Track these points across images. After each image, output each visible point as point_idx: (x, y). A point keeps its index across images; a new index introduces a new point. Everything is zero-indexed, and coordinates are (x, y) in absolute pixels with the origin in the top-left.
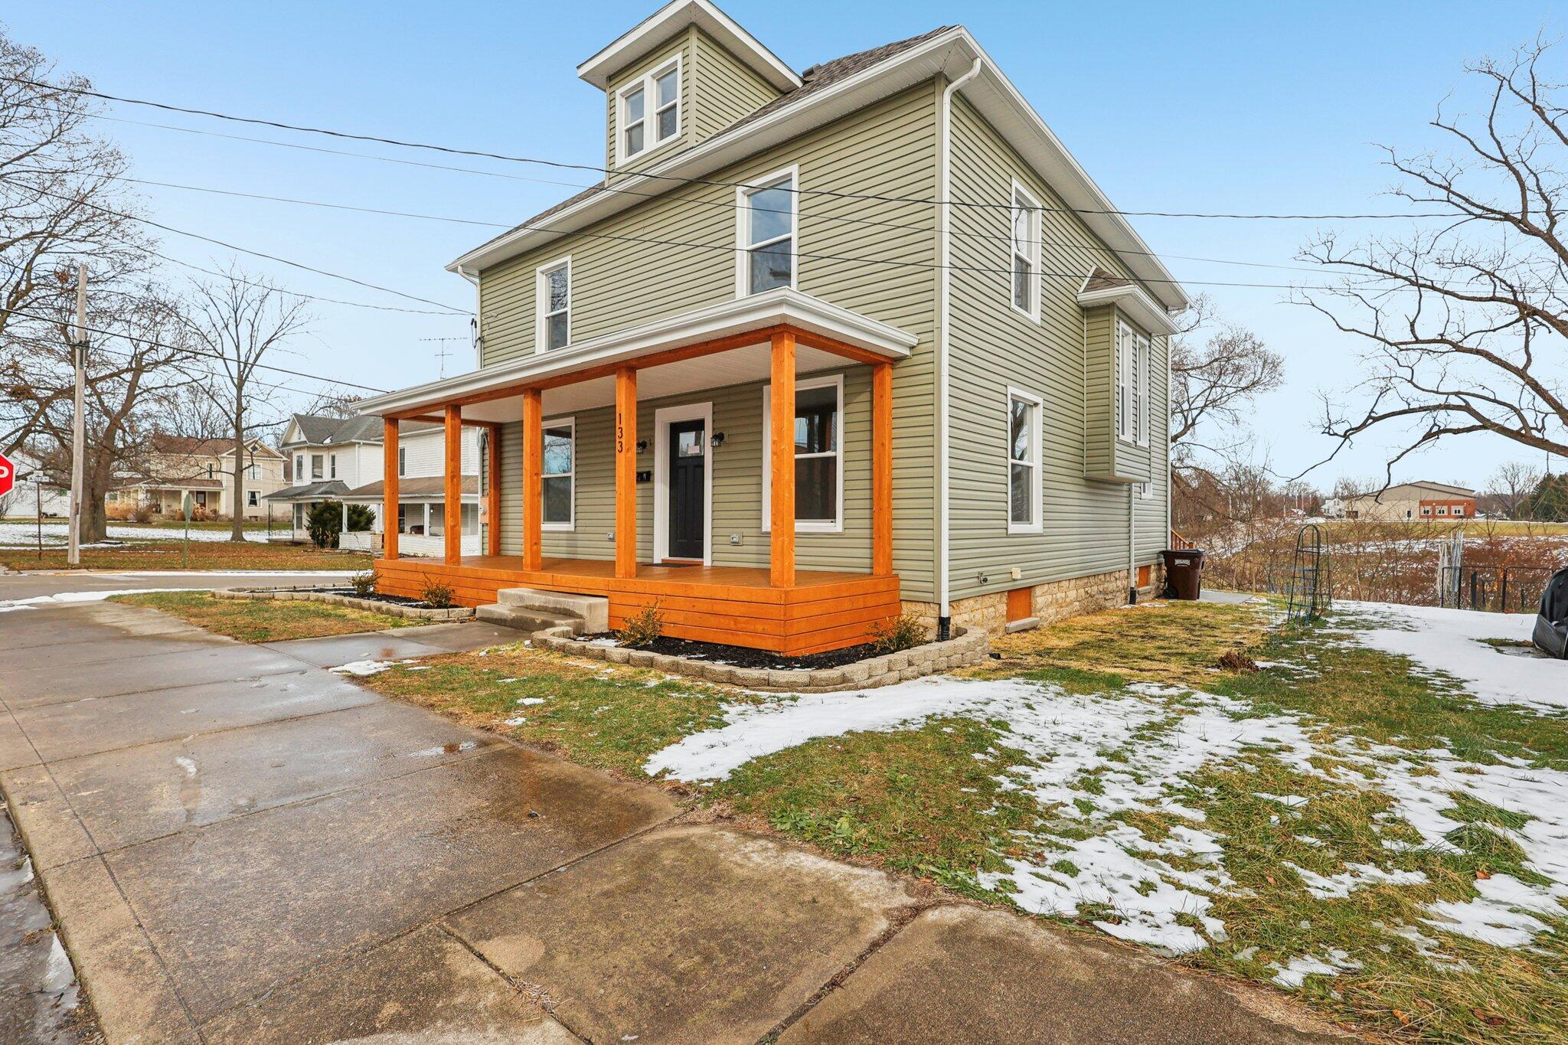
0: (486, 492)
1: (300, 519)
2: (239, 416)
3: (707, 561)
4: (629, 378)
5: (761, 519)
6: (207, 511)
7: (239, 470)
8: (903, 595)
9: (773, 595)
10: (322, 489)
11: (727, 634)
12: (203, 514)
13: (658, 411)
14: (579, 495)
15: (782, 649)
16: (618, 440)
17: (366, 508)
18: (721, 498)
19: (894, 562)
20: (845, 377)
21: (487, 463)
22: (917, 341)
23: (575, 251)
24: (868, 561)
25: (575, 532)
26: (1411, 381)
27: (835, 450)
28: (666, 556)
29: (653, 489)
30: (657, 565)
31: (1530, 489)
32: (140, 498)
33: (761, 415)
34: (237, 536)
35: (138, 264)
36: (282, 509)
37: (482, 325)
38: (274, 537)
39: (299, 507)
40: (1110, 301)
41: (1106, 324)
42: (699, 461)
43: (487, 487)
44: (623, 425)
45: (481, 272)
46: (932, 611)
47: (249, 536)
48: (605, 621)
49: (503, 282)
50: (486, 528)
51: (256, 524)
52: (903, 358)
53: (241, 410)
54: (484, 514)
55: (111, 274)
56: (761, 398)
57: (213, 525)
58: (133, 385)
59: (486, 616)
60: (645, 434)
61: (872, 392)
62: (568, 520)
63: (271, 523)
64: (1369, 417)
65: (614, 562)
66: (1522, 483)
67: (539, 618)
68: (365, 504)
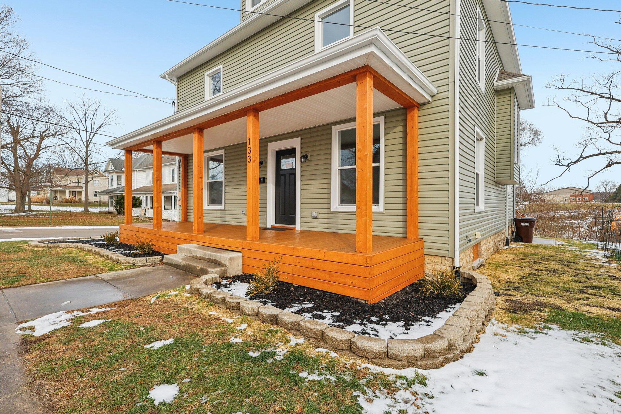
0: (181, 189)
1: (112, 202)
2: (86, 159)
3: (298, 227)
4: (255, 116)
5: (330, 203)
6: (77, 199)
7: (87, 182)
8: (426, 251)
9: (360, 259)
10: (121, 190)
11: (324, 283)
12: (74, 200)
13: (269, 144)
14: (227, 191)
15: (367, 298)
16: (248, 155)
17: (139, 198)
18: (305, 192)
19: (419, 231)
20: (385, 118)
21: (181, 175)
22: (436, 92)
23: (224, 62)
24: (401, 230)
25: (224, 210)
26: (608, 140)
27: (379, 162)
28: (274, 223)
29: (266, 187)
30: (269, 229)
31: (614, 190)
32: (48, 194)
33: (330, 144)
34: (86, 210)
35: (32, 89)
36: (105, 198)
37: (178, 105)
38: (101, 210)
39: (111, 197)
40: (511, 86)
41: (509, 99)
42: (292, 172)
43: (181, 187)
44: (251, 146)
45: (178, 79)
46: (448, 262)
47: (91, 210)
48: (240, 267)
49: (189, 82)
50: (180, 208)
51: (94, 204)
52: (427, 103)
53: (87, 156)
54: (179, 200)
55: (20, 93)
56: (331, 134)
57: (79, 205)
58: (39, 146)
59: (169, 262)
60: (263, 157)
61: (405, 126)
62: (222, 204)
63: (99, 204)
64: (581, 157)
65: (245, 227)
66: (609, 188)
67: (199, 266)
68: (139, 196)
